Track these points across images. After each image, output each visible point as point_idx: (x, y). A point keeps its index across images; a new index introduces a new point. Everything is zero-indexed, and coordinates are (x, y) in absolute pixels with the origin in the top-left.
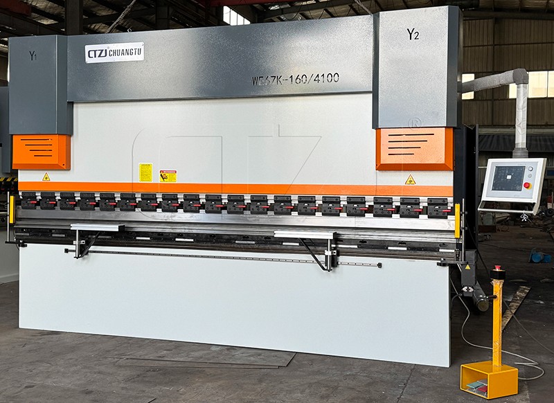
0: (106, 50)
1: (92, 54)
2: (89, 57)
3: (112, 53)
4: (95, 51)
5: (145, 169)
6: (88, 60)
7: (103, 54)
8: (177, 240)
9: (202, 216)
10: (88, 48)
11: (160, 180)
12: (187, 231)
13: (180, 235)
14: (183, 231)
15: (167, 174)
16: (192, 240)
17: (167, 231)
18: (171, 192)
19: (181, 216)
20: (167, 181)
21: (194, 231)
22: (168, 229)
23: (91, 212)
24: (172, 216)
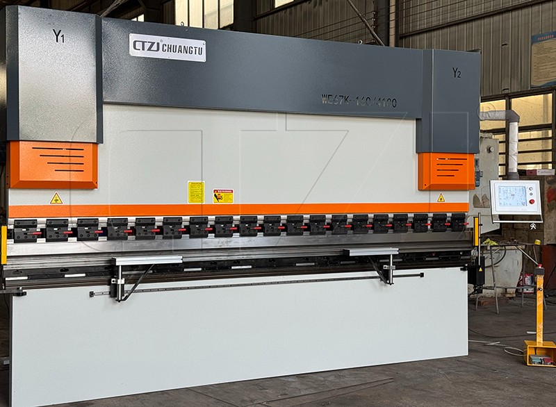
0: (158, 44)
1: (139, 45)
2: (135, 48)
3: (166, 48)
4: (143, 43)
5: (196, 188)
6: (133, 52)
7: (155, 47)
8: (233, 268)
9: (260, 240)
10: (133, 37)
11: (213, 201)
12: (245, 257)
13: (237, 262)
14: (241, 257)
15: (222, 194)
16: (251, 267)
17: (223, 258)
18: (225, 214)
19: (237, 241)
20: (221, 202)
21: (254, 257)
22: (223, 257)
24: (227, 242)
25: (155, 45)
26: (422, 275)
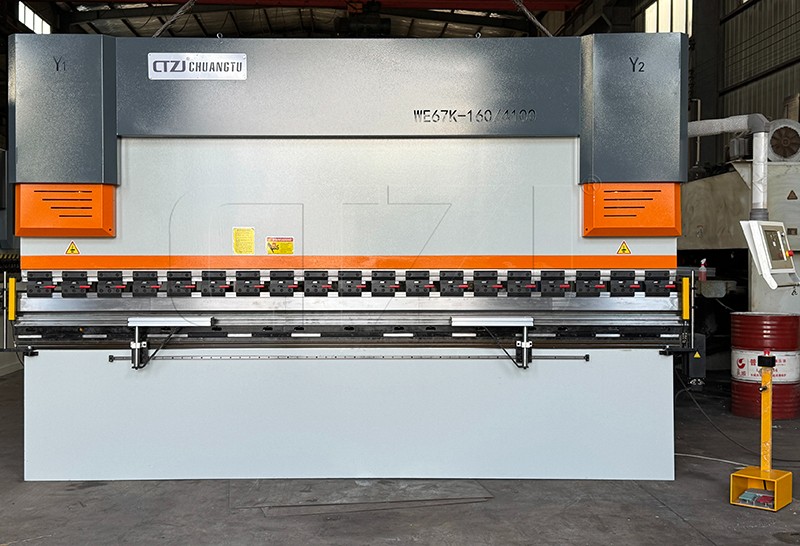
0: (184, 62)
1: (160, 66)
2: (155, 70)
3: (194, 67)
4: (165, 63)
5: (243, 236)
6: (152, 75)
7: (179, 67)
8: (294, 335)
9: (332, 302)
10: (152, 57)
12: (310, 323)
13: (300, 329)
15: (278, 243)
16: (319, 335)
17: (279, 323)
20: (277, 253)
21: (322, 323)
23: (152, 300)
24: (284, 303)
25: (181, 64)
26: (587, 358)
